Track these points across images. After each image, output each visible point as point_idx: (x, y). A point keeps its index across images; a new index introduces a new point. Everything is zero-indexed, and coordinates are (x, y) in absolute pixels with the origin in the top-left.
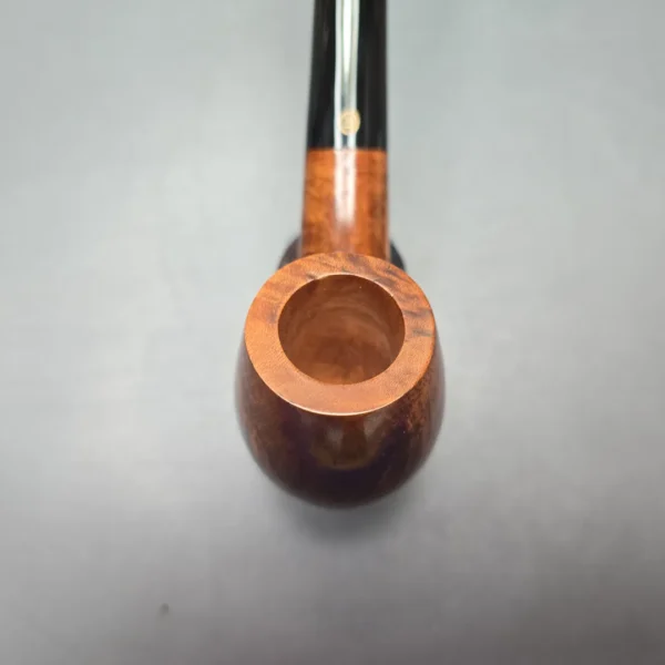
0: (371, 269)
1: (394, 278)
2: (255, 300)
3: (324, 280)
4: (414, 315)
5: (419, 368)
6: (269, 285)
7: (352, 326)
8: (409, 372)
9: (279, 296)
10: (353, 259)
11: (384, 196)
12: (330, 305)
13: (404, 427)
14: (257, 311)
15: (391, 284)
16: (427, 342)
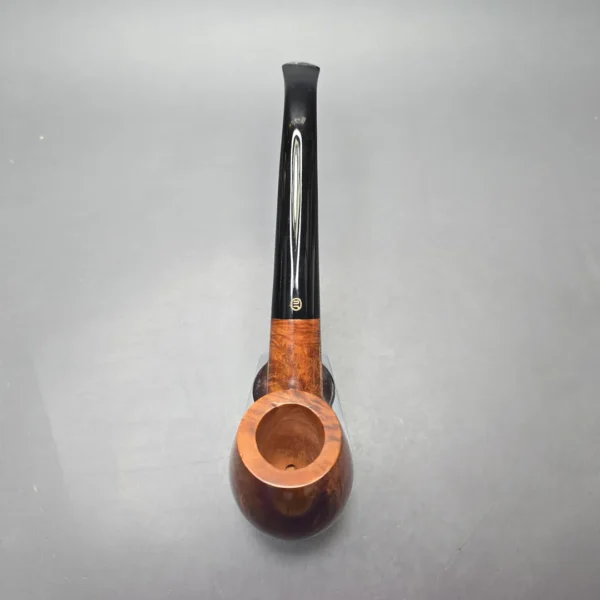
0: (308, 400)
1: (319, 406)
2: (243, 420)
3: (281, 407)
4: (329, 427)
5: (332, 458)
6: (251, 411)
7: (298, 429)
8: (326, 462)
9: (256, 417)
10: (297, 395)
11: (318, 344)
12: (285, 418)
13: (326, 492)
14: (244, 425)
15: (317, 409)
16: (337, 445)
